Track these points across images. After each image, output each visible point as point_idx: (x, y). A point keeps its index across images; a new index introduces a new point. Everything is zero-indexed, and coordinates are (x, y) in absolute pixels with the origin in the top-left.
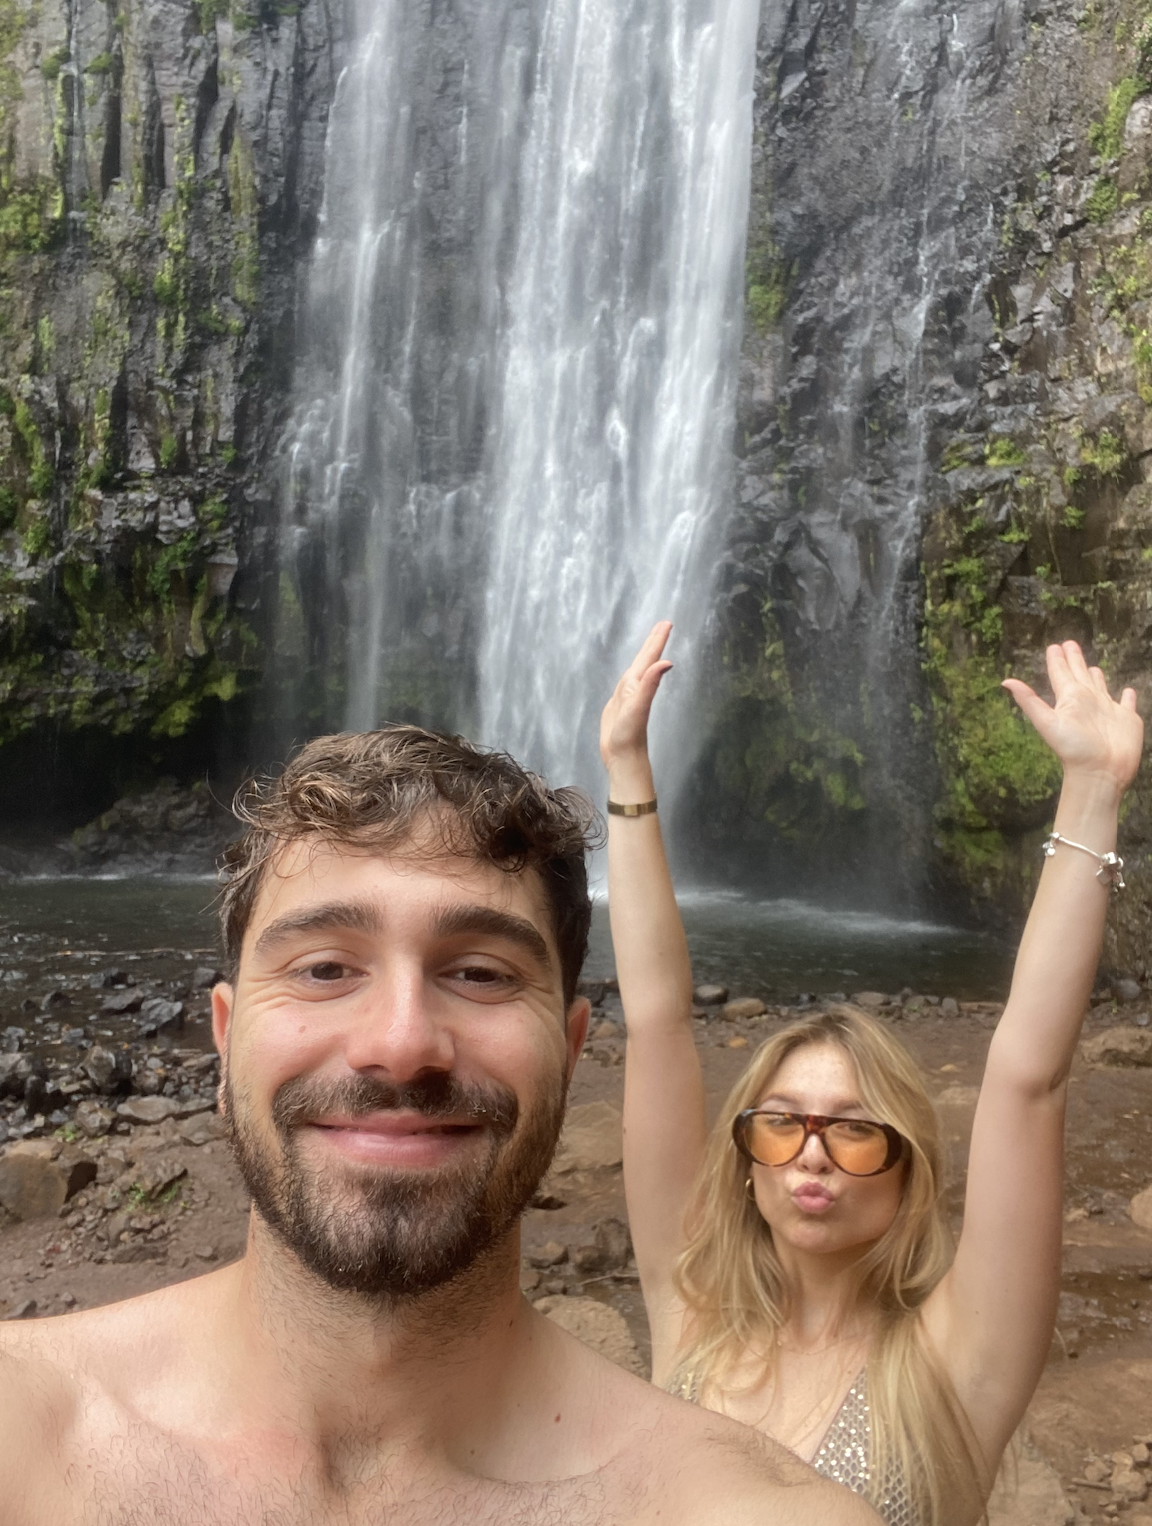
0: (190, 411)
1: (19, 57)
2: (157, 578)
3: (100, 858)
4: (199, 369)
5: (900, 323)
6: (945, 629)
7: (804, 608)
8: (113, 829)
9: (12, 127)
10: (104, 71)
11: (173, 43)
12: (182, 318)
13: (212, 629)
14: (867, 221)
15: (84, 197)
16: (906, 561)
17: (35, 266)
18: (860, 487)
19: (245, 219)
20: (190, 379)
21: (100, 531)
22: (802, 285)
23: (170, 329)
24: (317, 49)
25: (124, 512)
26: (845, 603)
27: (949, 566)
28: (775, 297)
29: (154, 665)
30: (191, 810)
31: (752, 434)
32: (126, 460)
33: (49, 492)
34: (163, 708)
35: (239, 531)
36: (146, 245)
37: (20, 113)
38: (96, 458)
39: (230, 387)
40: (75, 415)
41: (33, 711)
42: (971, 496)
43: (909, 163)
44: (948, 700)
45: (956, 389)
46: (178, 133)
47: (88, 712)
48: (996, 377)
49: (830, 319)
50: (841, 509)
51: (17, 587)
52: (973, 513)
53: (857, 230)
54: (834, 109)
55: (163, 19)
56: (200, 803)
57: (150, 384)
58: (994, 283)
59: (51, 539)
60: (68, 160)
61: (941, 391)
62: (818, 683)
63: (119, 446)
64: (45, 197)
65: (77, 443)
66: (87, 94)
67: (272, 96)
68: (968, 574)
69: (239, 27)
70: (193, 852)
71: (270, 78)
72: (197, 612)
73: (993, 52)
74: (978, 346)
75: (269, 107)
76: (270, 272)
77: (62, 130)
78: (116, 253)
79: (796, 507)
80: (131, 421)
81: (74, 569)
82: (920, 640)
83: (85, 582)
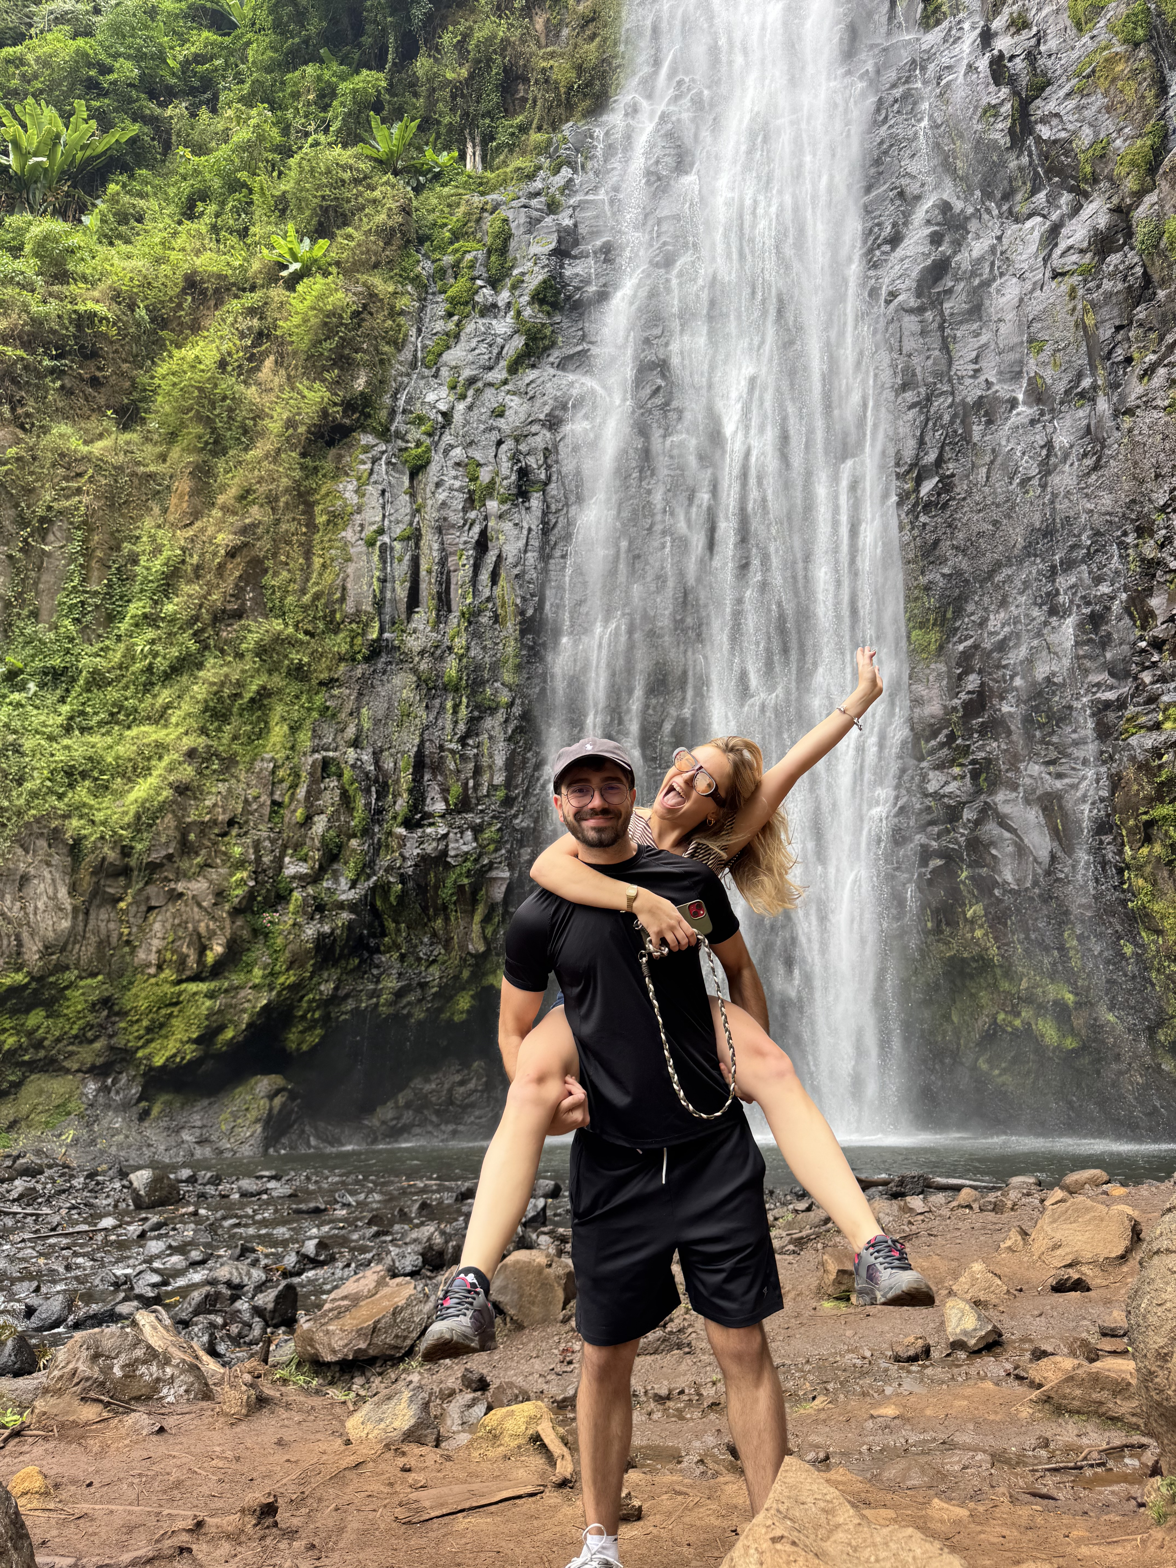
0: (471, 765)
1: (349, 534)
2: (446, 893)
3: (396, 1132)
4: (477, 735)
5: (1052, 638)
6: (1148, 869)
7: (1000, 873)
8: (408, 1105)
9: (344, 580)
10: (409, 538)
11: (455, 518)
12: (464, 700)
13: (489, 931)
14: (1006, 571)
15: (394, 623)
16: (1095, 820)
17: (359, 672)
18: (1035, 769)
19: (511, 627)
20: (471, 742)
21: (404, 858)
22: (957, 624)
23: (456, 708)
24: (558, 511)
25: (422, 843)
26: (1039, 863)
27: (1146, 813)
28: (934, 636)
29: (444, 963)
30: (471, 1085)
31: (927, 741)
32: (424, 804)
33: (366, 832)
34: (451, 998)
35: (509, 852)
36: (439, 652)
37: (350, 570)
38: (401, 805)
39: (502, 745)
40: (386, 775)
41: (350, 1005)
42: (1157, 753)
43: (1037, 525)
44: (1159, 932)
45: (1111, 681)
46: (461, 575)
47: (391, 1004)
48: (1148, 668)
49: (987, 645)
50: (1021, 789)
51: (341, 906)
52: (1160, 767)
53: (998, 578)
54: (964, 499)
55: (448, 502)
56: (479, 1079)
57: (441, 748)
58: (1131, 600)
59: (366, 868)
60: (383, 599)
61: (1098, 685)
62: (1022, 936)
63: (418, 795)
64: (366, 625)
65: (386, 796)
66: (397, 555)
67: (527, 544)
68: (1164, 818)
69: (503, 502)
70: (472, 1123)
71: (525, 532)
72: (477, 918)
73: (1092, 441)
74: (1126, 647)
75: (526, 552)
76: (528, 662)
77: (379, 579)
78: (417, 659)
79: (979, 792)
80: (427, 777)
81: (382, 889)
82: (1123, 883)
83: (392, 899)
